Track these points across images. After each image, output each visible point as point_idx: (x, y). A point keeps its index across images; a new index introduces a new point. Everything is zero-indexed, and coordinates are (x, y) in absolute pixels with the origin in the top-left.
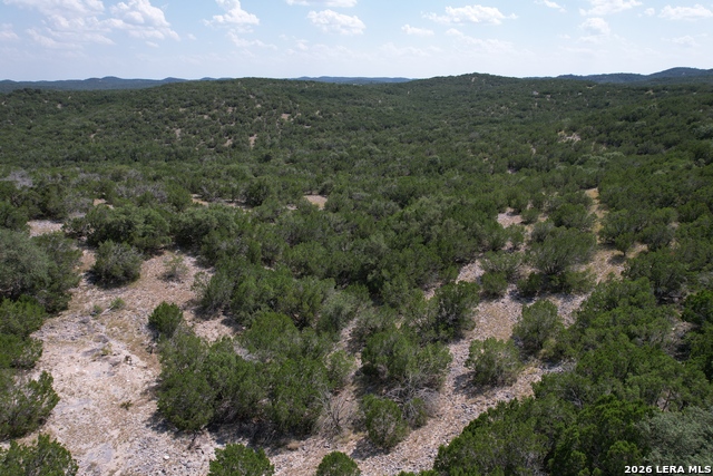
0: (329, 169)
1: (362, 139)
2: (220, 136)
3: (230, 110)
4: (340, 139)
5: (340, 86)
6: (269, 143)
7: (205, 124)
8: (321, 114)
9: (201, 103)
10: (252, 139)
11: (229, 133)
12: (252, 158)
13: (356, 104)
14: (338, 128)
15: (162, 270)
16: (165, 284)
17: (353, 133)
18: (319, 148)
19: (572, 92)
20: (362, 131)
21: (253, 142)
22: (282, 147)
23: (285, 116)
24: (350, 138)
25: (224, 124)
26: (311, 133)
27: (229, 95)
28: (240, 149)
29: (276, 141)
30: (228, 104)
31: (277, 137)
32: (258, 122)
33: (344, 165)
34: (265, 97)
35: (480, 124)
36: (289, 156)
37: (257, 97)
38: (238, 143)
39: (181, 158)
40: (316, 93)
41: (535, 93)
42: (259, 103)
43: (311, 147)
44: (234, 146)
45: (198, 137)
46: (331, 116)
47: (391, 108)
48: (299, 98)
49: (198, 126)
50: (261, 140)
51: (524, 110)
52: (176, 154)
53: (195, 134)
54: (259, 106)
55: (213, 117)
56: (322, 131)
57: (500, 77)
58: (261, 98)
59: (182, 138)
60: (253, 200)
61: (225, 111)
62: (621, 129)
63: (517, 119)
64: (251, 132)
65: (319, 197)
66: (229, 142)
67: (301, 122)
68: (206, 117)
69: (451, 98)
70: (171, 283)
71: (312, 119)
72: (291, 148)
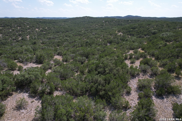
0: (56, 45)
1: (62, 35)
2: (17, 36)
3: (19, 28)
4: (55, 35)
5: (51, 20)
6: (34, 38)
7: (11, 32)
8: (48, 28)
9: (8, 26)
10: (28, 37)
11: (20, 35)
12: (29, 43)
13: (56, 25)
14: (54, 32)
15: (15, 104)
16: (18, 113)
17: (58, 34)
18: (50, 39)
19: (112, 21)
20: (61, 33)
21: (28, 38)
22: (38, 39)
23: (37, 29)
24: (58, 35)
25: (17, 32)
26: (46, 34)
27: (17, 23)
28: (25, 40)
29: (36, 37)
30: (18, 26)
31: (36, 36)
32: (29, 31)
33: (60, 44)
34: (29, 24)
35: (92, 30)
36: (41, 41)
37: (27, 24)
38: (24, 38)
39: (4, 44)
40: (44, 22)
41: (103, 21)
42: (28, 25)
43: (47, 38)
44: (22, 39)
45: (9, 37)
46: (51, 29)
47: (67, 26)
48: (40, 24)
49: (8, 33)
50: (31, 37)
51: (102, 26)
52: (2, 43)
53: (7, 36)
54: (28, 26)
55: (13, 30)
56: (49, 33)
57: (92, 17)
58: (28, 24)
59: (3, 37)
60: (39, 61)
61: (17, 28)
62: (132, 31)
63: (101, 28)
64: (27, 35)
65: (58, 56)
66: (20, 38)
67: (42, 31)
68: (10, 30)
69: (82, 23)
70: (21, 111)
71: (45, 30)
72: (41, 39)
